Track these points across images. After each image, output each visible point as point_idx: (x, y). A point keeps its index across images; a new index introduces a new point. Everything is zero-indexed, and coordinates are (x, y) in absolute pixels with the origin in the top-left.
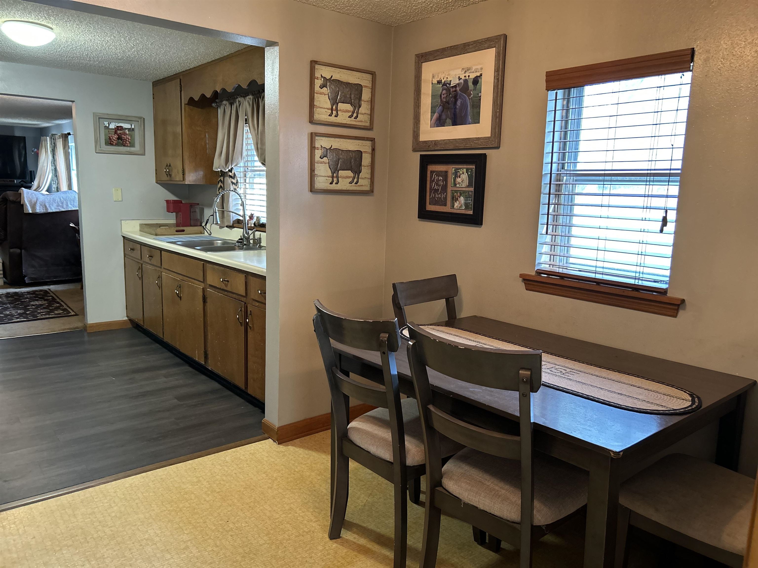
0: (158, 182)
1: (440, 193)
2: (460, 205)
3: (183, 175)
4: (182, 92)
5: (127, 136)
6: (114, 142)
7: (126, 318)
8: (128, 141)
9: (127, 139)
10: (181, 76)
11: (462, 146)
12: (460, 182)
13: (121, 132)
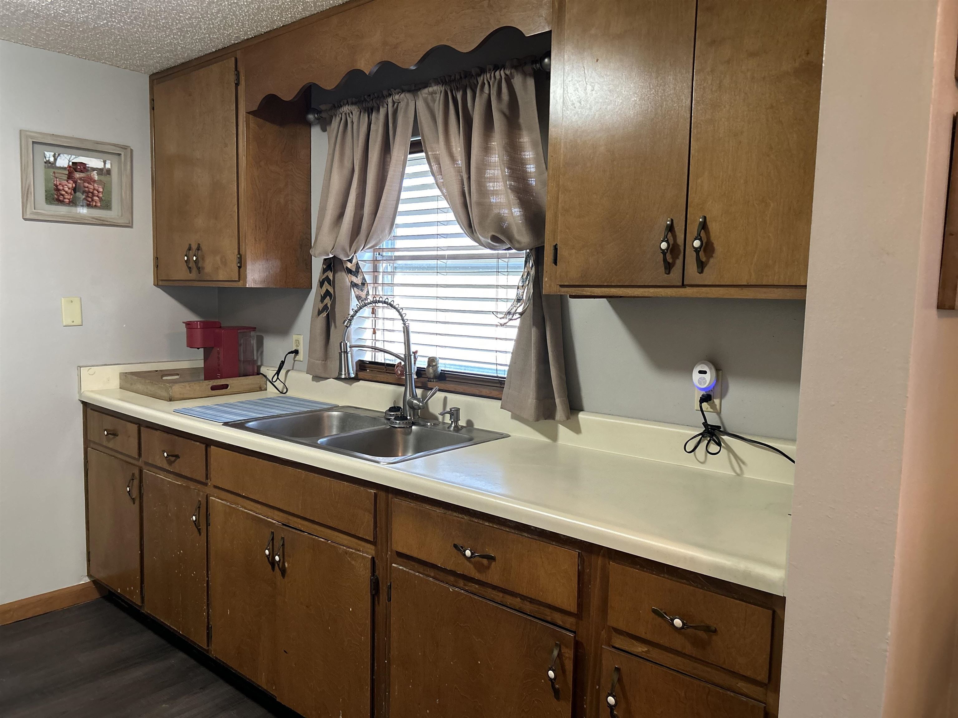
0: (160, 283)
3: (240, 267)
4: (242, 88)
5: (96, 185)
6: (67, 196)
7: (87, 580)
8: (98, 196)
9: (96, 192)
10: (239, 53)
13: (82, 175)
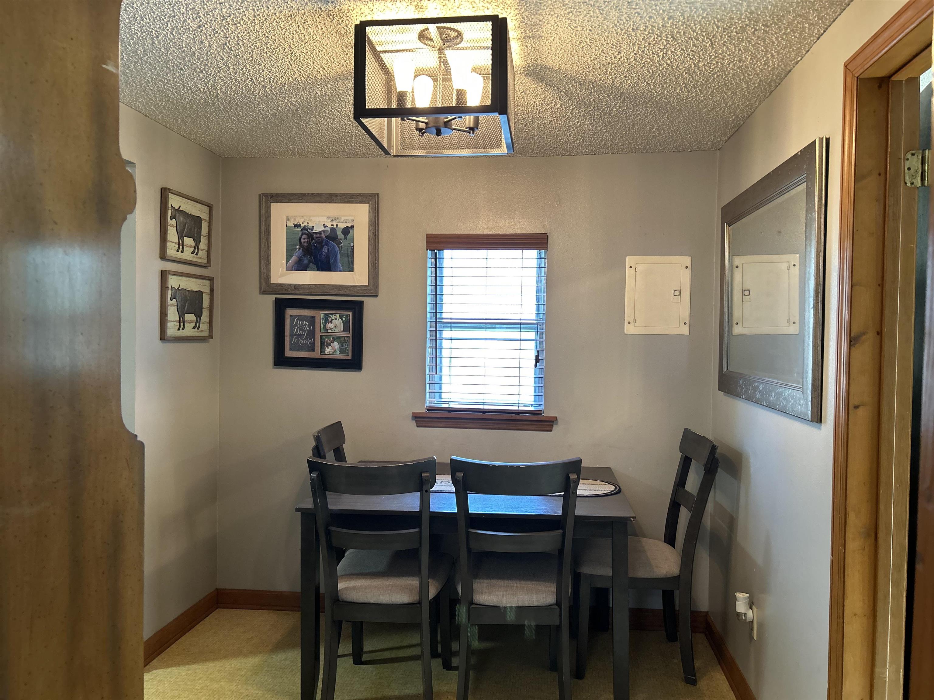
1: (306, 338)
2: (333, 351)
11: (334, 292)
12: (332, 327)
